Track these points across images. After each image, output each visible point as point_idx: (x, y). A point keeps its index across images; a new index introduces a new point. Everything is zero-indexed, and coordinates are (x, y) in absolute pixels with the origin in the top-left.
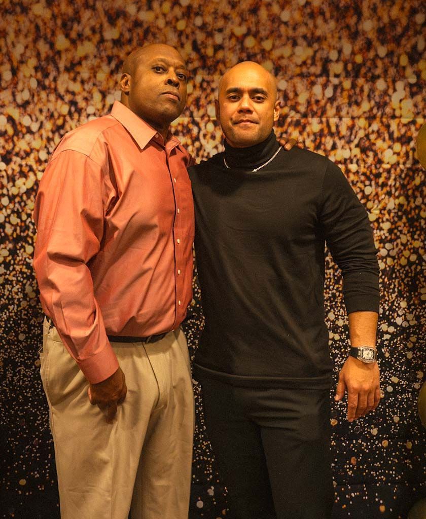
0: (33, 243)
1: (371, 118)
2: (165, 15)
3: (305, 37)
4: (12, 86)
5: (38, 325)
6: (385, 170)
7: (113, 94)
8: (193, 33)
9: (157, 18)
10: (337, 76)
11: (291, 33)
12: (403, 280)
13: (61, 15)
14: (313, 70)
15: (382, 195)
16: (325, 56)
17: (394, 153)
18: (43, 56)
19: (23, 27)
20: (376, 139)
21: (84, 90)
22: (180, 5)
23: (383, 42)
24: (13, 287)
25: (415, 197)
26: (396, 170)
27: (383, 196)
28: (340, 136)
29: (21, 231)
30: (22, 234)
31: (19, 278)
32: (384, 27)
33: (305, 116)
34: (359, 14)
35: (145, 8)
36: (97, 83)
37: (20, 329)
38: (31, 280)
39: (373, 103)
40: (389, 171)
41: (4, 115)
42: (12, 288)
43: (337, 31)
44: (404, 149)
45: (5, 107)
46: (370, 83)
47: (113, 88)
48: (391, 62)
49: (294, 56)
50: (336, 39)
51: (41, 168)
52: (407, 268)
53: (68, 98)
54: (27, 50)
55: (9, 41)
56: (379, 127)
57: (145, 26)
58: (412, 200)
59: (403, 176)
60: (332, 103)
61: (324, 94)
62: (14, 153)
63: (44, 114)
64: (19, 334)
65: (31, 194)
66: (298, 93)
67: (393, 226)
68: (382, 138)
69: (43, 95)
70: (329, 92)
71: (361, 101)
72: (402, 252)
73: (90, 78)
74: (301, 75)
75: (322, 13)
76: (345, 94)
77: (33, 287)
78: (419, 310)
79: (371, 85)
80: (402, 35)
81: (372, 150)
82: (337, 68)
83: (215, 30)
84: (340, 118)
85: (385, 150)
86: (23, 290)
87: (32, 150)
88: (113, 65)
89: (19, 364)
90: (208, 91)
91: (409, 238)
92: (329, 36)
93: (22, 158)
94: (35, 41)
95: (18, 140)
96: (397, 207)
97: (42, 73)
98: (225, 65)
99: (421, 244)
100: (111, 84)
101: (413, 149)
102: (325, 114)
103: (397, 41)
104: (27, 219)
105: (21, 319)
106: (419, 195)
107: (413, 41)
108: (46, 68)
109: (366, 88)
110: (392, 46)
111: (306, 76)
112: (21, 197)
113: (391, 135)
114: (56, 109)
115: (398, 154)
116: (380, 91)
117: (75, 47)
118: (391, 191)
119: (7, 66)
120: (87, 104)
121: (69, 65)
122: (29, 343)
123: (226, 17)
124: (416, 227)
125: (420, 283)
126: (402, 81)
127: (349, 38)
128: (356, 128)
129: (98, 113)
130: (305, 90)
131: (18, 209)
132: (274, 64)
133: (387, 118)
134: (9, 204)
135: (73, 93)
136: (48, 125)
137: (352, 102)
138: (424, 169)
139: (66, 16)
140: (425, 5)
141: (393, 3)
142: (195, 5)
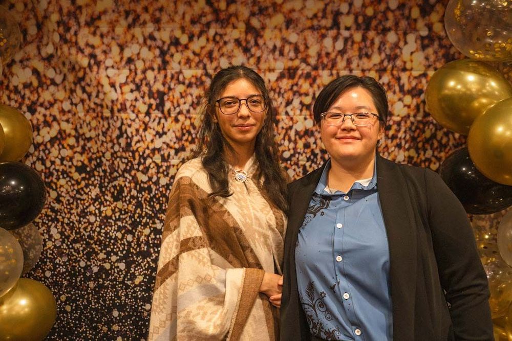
0: (57, 188)
1: (381, 71)
4: (37, 40)
5: (62, 264)
6: (395, 122)
7: (131, 47)
10: (347, 29)
14: (324, 22)
15: (392, 147)
16: (335, 9)
17: (405, 106)
18: (65, 11)
21: (103, 43)
24: (39, 228)
25: (425, 150)
26: (406, 122)
27: (393, 149)
29: (45, 178)
30: (47, 180)
31: (44, 221)
33: (315, 68)
36: (116, 37)
37: (46, 267)
38: (56, 222)
39: (383, 55)
40: (399, 124)
41: (29, 67)
44: (415, 102)
45: (31, 60)
46: (381, 35)
47: (130, 42)
48: (403, 15)
49: (305, 9)
51: (65, 118)
53: (88, 51)
54: (50, 6)
56: (389, 79)
58: (422, 153)
59: (413, 128)
60: (342, 56)
61: (334, 48)
62: (38, 104)
63: (67, 66)
64: (46, 271)
65: (55, 142)
66: (309, 45)
68: (392, 90)
69: (65, 48)
70: (340, 45)
71: (372, 54)
73: (108, 32)
74: (312, 28)
76: (356, 46)
77: (58, 229)
79: (382, 38)
82: (347, 21)
84: (351, 70)
85: (395, 102)
86: (49, 231)
87: (56, 101)
88: (130, 19)
90: (221, 44)
93: (46, 109)
95: (42, 91)
96: (406, 159)
97: (64, 28)
98: (237, 19)
100: (129, 37)
101: (424, 102)
102: (336, 66)
104: (51, 165)
105: (47, 258)
106: (429, 147)
108: (68, 23)
109: (377, 41)
111: (317, 29)
112: (45, 145)
113: (401, 88)
114: (77, 62)
115: (409, 107)
116: (391, 44)
117: (96, 5)
118: (401, 143)
119: (33, 21)
120: (106, 58)
121: (89, 20)
122: (54, 280)
126: (414, 33)
129: (116, 66)
130: (315, 43)
131: (42, 157)
132: (285, 17)
133: (398, 71)
134: (34, 152)
135: (93, 47)
136: (71, 78)
137: (363, 54)
138: (435, 122)
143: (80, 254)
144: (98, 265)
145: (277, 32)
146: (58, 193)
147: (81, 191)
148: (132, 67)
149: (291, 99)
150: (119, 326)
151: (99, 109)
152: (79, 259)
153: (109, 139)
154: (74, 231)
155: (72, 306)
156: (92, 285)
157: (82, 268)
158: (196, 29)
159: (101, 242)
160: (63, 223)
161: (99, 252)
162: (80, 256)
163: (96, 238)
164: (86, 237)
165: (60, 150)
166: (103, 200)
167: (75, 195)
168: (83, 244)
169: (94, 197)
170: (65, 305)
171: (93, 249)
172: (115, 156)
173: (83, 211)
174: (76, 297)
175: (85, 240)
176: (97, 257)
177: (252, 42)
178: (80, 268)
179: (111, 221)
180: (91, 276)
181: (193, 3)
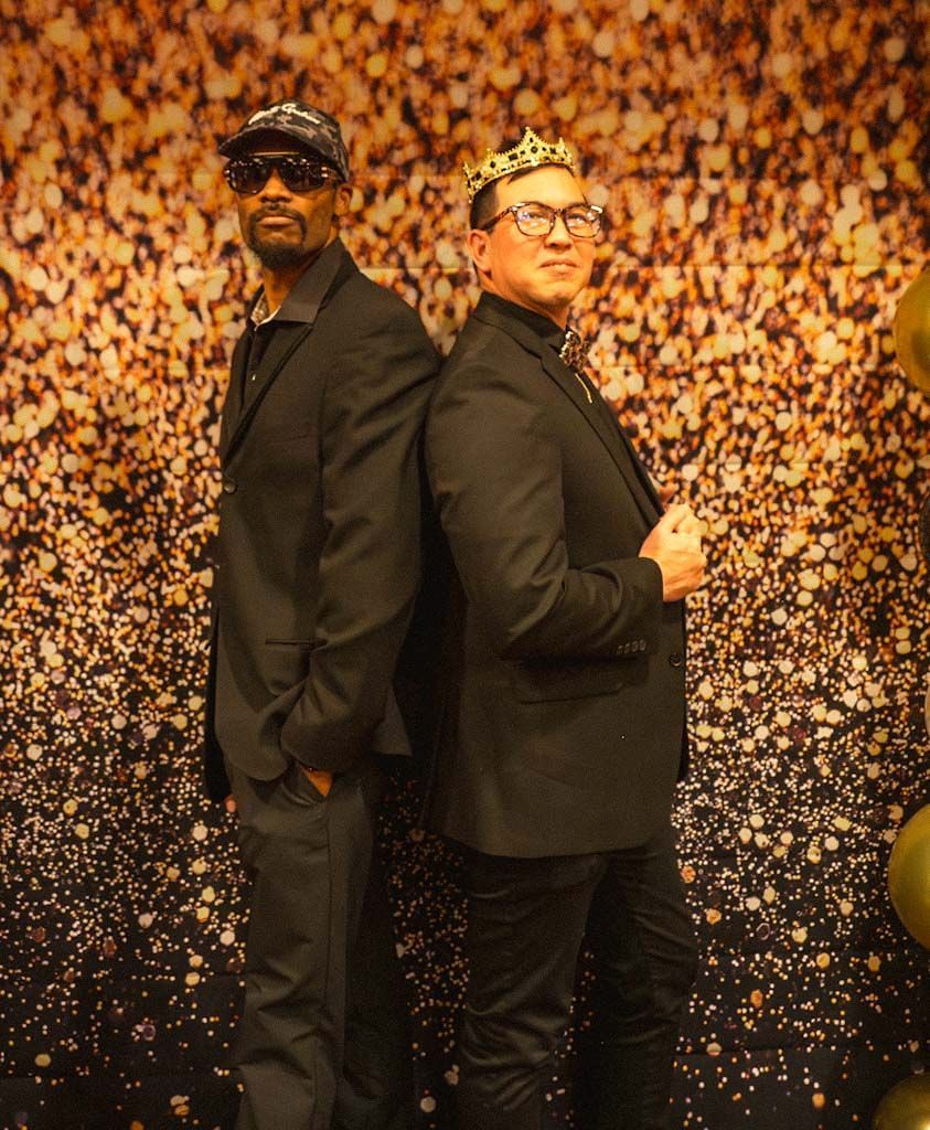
0: (55, 546)
1: (789, 266)
2: (340, 43)
3: (646, 91)
4: (3, 202)
5: (69, 726)
6: (819, 377)
7: (230, 218)
8: (403, 83)
9: (323, 49)
10: (716, 175)
11: (615, 82)
12: (858, 611)
13: (112, 44)
14: (664, 162)
15: (813, 429)
16: (689, 131)
17: (840, 341)
18: (74, 136)
19: (26, 73)
20: (800, 311)
21: (166, 209)
22: (373, 21)
23: (815, 101)
24: (14, 644)
25: (885, 435)
26: (842, 376)
27: (816, 434)
28: (724, 305)
29: (29, 522)
30: (31, 528)
31: (26, 625)
32: (818, 68)
33: (648, 262)
34: (763, 40)
35: (297, 27)
36: (195, 196)
37: (30, 735)
38: (52, 628)
39: (793, 233)
40: (827, 380)
42: (11, 647)
43: (717, 76)
44: (861, 331)
46: (788, 190)
48: (833, 145)
49: (624, 133)
50: (714, 96)
51: (70, 382)
52: (867, 586)
53: (131, 228)
54: (39, 123)
56: (806, 285)
57: (298, 69)
58: (879, 441)
59: (859, 389)
60: (705, 235)
61: (688, 217)
62: (10, 350)
63: (79, 263)
64: (28, 746)
65: (50, 440)
66: (632, 213)
67: (838, 498)
68: (813, 307)
69: (76, 221)
70: (700, 212)
71: (768, 231)
72: (855, 552)
73: (178, 184)
74: (639, 174)
75: (683, 38)
76: (734, 214)
77: (57, 643)
78: (892, 675)
79: (789, 195)
80: (856, 86)
81: (792, 335)
82: (715, 158)
83: (451, 76)
84: (724, 267)
85: (819, 334)
86: (36, 649)
87: (50, 343)
89: (30, 811)
90: (438, 210)
91: (872, 522)
93: (29, 361)
94: (55, 103)
95: (18, 321)
96: (846, 456)
97: (73, 175)
98: (473, 154)
99: (898, 535)
100: (226, 196)
101: (883, 333)
102: (692, 258)
103: (845, 97)
104: (42, 494)
105: (33, 713)
106: (893, 430)
107: (879, 98)
108: (82, 163)
109: (779, 202)
110: (834, 109)
111: (651, 176)
112: (28, 447)
113: (832, 303)
114: (105, 254)
115: (848, 343)
116: (809, 207)
117: (146, 120)
118: (832, 421)
120: (174, 243)
121: (131, 155)
122: (50, 765)
123: (475, 48)
124: (886, 497)
125: (894, 616)
126: (856, 184)
127: (742, 94)
128: (758, 288)
129: (198, 262)
130: (646, 207)
131: (21, 474)
132: (580, 150)
133: (824, 265)
135: (143, 218)
136: (88, 288)
137: (749, 232)
138: (903, 374)
139: (122, 48)
140: (907, 18)
141: (836, 16)
142: (407, 22)
143: (113, 698)
144: (158, 720)
146: (58, 557)
147: (112, 551)
148: (236, 263)
149: (594, 329)
150: (207, 861)
151: (159, 359)
152: (109, 710)
153: (181, 427)
154: (96, 646)
155: (91, 826)
156: (141, 770)
157: (117, 731)
158: (381, 177)
159: (163, 666)
160: (69, 628)
161: (159, 690)
162: (112, 703)
163: (151, 659)
164: (127, 658)
165: (60, 456)
166: (166, 569)
167: (99, 561)
168: (120, 674)
169: (144, 563)
170: (75, 823)
171: (145, 685)
172: (197, 466)
173: (118, 597)
174: (102, 803)
175: (125, 664)
176: (153, 701)
178: (112, 733)
179: (186, 616)
180: (140, 749)
181: (373, 119)
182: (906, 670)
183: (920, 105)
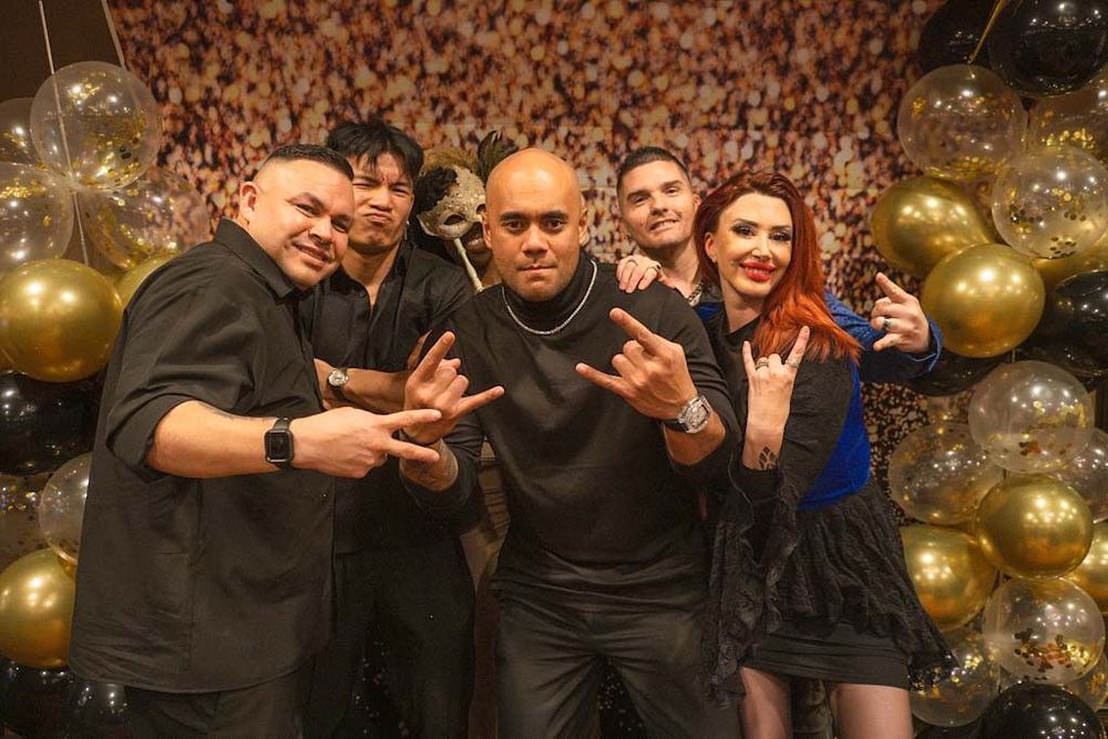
2: (514, 38)
3: (714, 72)
8: (555, 64)
9: (502, 42)
10: (759, 128)
11: (694, 66)
13: (364, 36)
14: (725, 119)
16: (742, 99)
17: (837, 238)
18: (337, 96)
19: (306, 56)
22: (536, 23)
23: (824, 80)
25: (864, 300)
26: (838, 261)
32: (826, 58)
34: (791, 40)
35: (486, 27)
39: (808, 167)
40: (828, 264)
43: (761, 63)
44: (850, 232)
46: (805, 139)
48: (835, 109)
49: (699, 100)
50: (759, 76)
54: (314, 88)
55: (287, 74)
56: (816, 201)
57: (486, 54)
58: (860, 304)
59: (848, 270)
61: (740, 155)
66: (704, 152)
68: (820, 216)
70: (748, 152)
71: (792, 165)
74: (709, 127)
75: (739, 38)
76: (770, 154)
79: (805, 142)
80: (851, 71)
82: (758, 117)
83: (587, 61)
85: (824, 233)
88: (439, 111)
90: (577, 149)
92: (748, 70)
94: (325, 75)
98: (601, 112)
101: (862, 233)
103: (843, 78)
106: (869, 297)
107: (865, 79)
109: (799, 146)
110: (836, 86)
111: (716, 128)
113: (832, 213)
115: (842, 239)
116: (819, 150)
117: (385, 87)
119: (285, 112)
121: (375, 110)
123: (602, 42)
126: (850, 135)
127: (777, 74)
130: (713, 149)
132: (670, 110)
133: (827, 189)
139: (370, 39)
140: (884, 26)
141: (839, 24)
142: (558, 24)
145: (658, 132)
158: (540, 127)
177: (623, 147)
181: (535, 88)
182: (875, 453)
183: (892, 83)
